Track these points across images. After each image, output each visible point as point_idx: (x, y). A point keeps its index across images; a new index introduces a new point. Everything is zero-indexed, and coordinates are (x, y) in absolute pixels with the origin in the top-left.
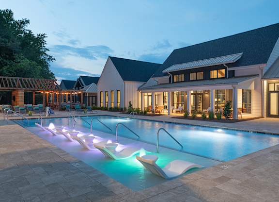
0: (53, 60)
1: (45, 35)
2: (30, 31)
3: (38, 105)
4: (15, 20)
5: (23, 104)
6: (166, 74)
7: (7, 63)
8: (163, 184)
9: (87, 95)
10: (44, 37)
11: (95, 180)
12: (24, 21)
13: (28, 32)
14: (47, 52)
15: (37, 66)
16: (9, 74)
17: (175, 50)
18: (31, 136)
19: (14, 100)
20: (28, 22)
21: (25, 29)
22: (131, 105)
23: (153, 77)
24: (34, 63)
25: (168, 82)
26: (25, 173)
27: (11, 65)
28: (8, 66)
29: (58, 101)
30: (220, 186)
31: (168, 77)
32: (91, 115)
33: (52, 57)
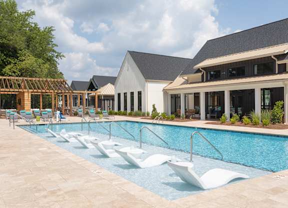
0: (62, 58)
1: (53, 28)
2: (36, 24)
3: (46, 110)
4: (19, 12)
5: (30, 108)
6: (198, 71)
7: (10, 62)
8: (202, 194)
9: (103, 98)
10: (52, 30)
11: (119, 187)
12: (30, 12)
13: (33, 25)
14: (55, 48)
15: (44, 63)
16: (13, 74)
17: (208, 41)
18: (42, 142)
19: (20, 104)
20: (33, 13)
21: (30, 21)
22: (154, 109)
23: (181, 75)
24: (40, 60)
25: (201, 80)
26: (40, 180)
27: (15, 63)
28: (12, 65)
29: (68, 105)
30: (274, 198)
31: (200, 74)
32: (107, 120)
33: (61, 54)
